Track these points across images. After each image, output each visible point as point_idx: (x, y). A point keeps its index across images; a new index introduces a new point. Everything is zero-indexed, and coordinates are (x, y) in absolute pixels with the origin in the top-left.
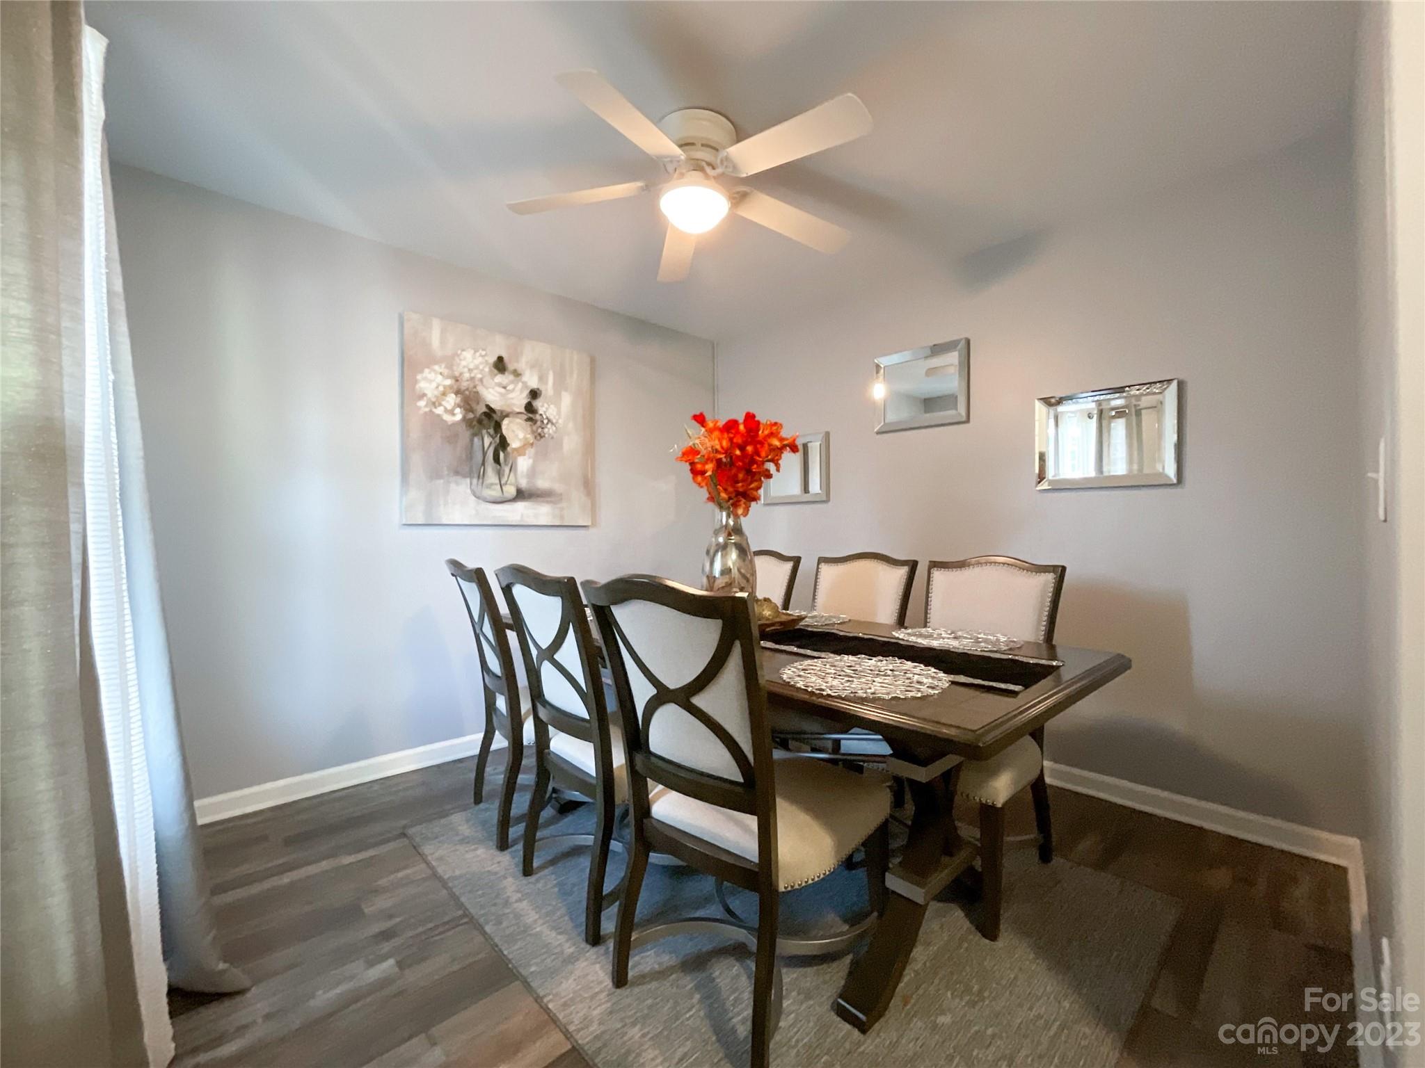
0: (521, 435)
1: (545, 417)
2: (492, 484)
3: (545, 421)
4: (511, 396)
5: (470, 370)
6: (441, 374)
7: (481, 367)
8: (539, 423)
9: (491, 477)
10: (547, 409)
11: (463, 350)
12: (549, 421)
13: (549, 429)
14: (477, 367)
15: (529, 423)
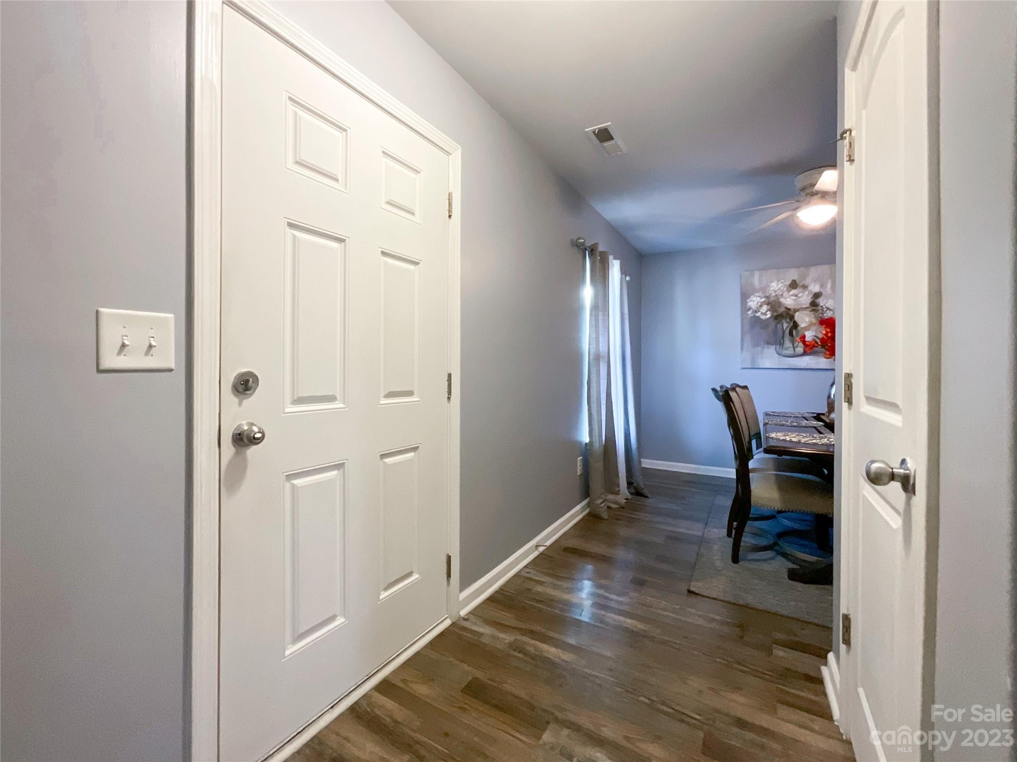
0: (807, 320)
1: (824, 307)
2: (789, 347)
3: (825, 310)
4: (801, 299)
5: (775, 291)
6: (759, 297)
7: (782, 288)
8: (820, 311)
9: (788, 343)
10: (826, 302)
11: (771, 282)
12: (828, 309)
13: (827, 314)
14: (779, 289)
15: (812, 312)
